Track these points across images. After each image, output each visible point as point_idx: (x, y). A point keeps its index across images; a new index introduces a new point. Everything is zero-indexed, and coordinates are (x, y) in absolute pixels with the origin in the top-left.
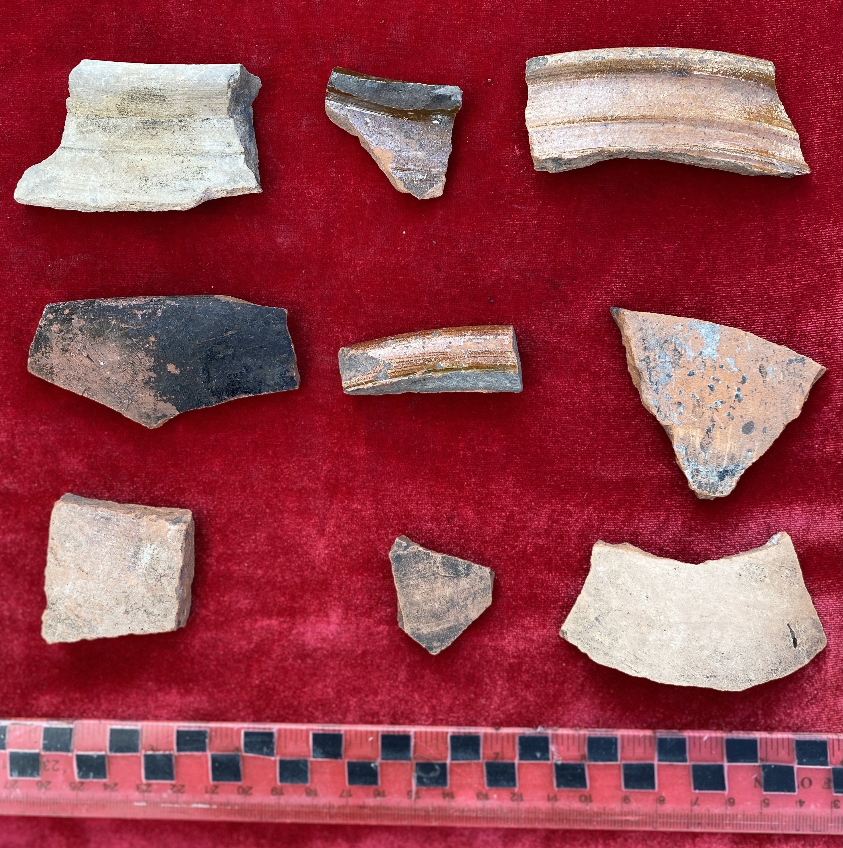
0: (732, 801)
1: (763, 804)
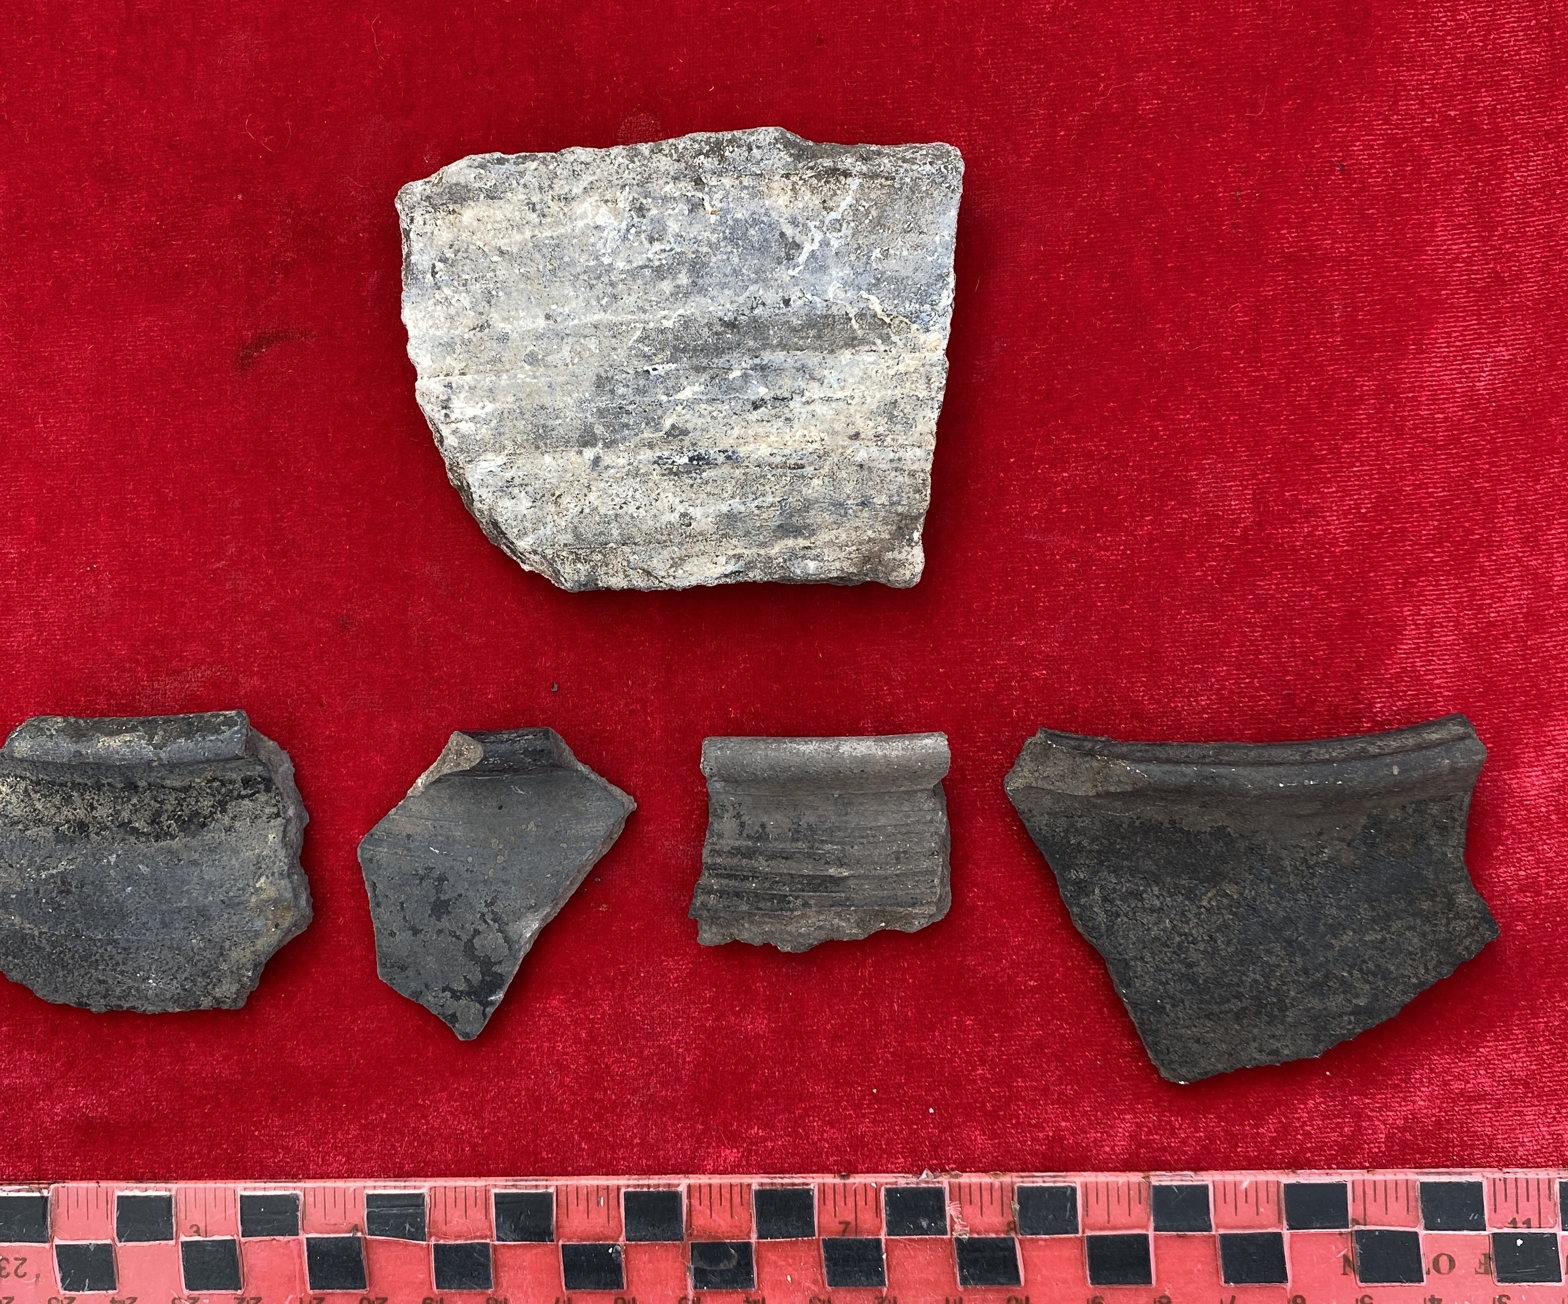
0: (1299, 1301)
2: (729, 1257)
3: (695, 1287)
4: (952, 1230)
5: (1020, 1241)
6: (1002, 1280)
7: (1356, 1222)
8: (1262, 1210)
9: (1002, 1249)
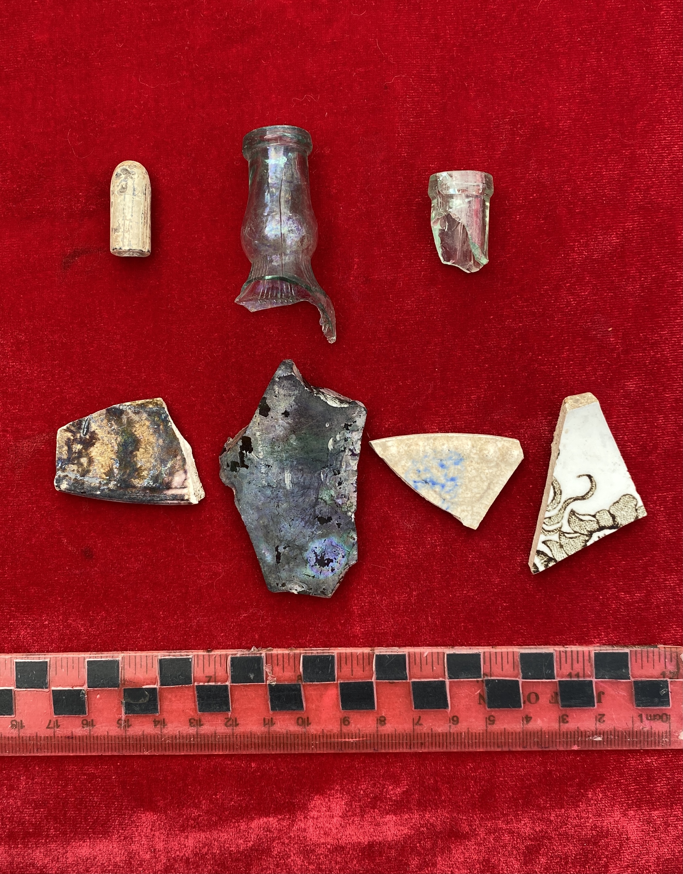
0: (455, 719)
1: (488, 722)
2: (145, 696)
3: (126, 713)
4: (267, 680)
5: (304, 686)
6: (294, 708)
7: (485, 675)
8: (435, 668)
9: (294, 690)
